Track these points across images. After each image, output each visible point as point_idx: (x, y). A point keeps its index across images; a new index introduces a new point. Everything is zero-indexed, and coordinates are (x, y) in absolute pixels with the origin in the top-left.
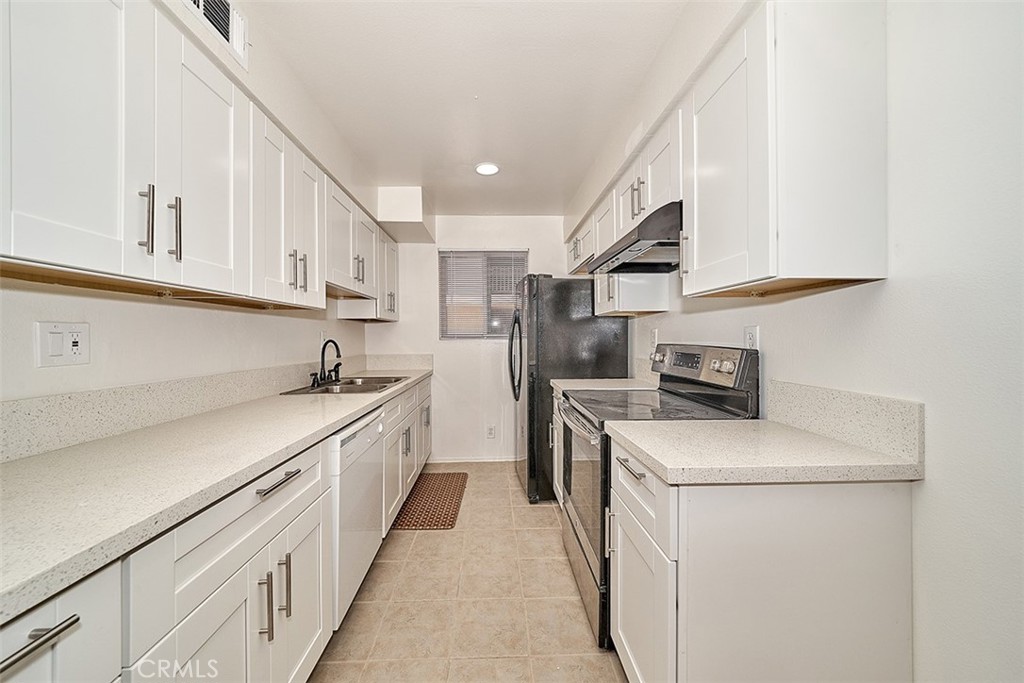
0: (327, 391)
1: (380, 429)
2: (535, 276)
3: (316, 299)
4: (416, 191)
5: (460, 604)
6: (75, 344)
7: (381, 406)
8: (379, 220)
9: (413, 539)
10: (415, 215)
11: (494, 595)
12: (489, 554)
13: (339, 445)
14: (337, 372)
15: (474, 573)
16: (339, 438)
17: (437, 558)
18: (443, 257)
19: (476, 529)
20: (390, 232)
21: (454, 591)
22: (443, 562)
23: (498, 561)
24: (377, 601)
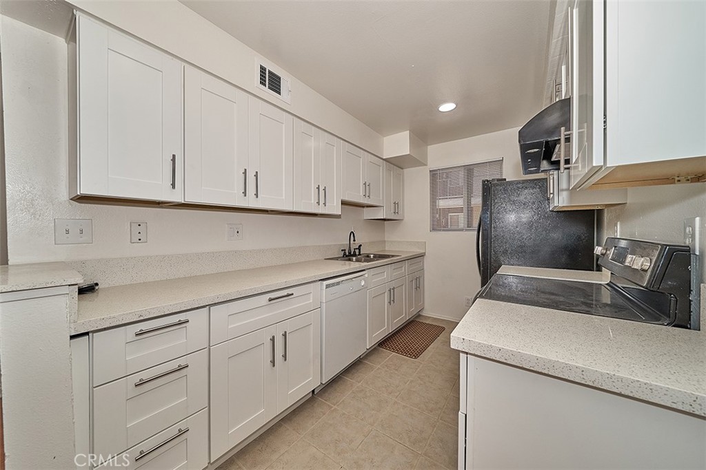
0: (350, 260)
1: (363, 283)
2: (488, 181)
3: (336, 209)
4: (406, 135)
5: (395, 403)
6: (238, 232)
7: (364, 270)
8: (384, 158)
9: (389, 356)
10: (405, 150)
11: (419, 408)
12: (432, 383)
13: (325, 287)
14: (360, 250)
15: (414, 390)
16: (325, 283)
17: (396, 372)
18: (433, 174)
19: (431, 364)
20: (397, 164)
21: (396, 394)
22: (398, 376)
23: (434, 389)
24: (354, 381)
